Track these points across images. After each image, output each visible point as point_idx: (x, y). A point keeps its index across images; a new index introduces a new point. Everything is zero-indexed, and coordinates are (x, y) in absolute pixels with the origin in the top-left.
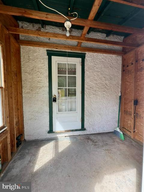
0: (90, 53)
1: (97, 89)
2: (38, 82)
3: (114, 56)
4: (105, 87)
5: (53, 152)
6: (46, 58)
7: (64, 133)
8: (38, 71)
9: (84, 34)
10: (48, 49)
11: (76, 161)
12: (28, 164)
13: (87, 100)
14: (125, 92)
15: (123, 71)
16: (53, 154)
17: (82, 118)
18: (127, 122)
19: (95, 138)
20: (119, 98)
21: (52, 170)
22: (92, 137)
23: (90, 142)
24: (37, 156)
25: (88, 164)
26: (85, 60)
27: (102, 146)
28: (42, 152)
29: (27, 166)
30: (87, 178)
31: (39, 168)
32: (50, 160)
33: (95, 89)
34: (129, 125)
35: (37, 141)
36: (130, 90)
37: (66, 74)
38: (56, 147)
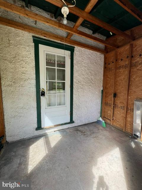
0: (78, 47)
1: (84, 83)
2: (23, 73)
3: (98, 54)
4: (91, 82)
5: (45, 148)
6: (32, 46)
7: (53, 128)
8: (22, 60)
9: (77, 25)
10: (34, 35)
11: (71, 152)
12: (18, 167)
13: (75, 94)
14: (106, 87)
15: (105, 68)
16: (46, 151)
17: (70, 112)
18: (107, 112)
19: (83, 129)
20: (101, 92)
21: (49, 166)
22: (80, 128)
23: (79, 132)
24: (27, 156)
25: (82, 152)
26: (74, 53)
27: (90, 135)
28: (33, 151)
29: (18, 170)
30: (85, 165)
31: (33, 168)
32: (44, 157)
33: (82, 83)
34: (109, 114)
35: (23, 141)
36: (110, 85)
37: (55, 66)
38: (47, 143)
